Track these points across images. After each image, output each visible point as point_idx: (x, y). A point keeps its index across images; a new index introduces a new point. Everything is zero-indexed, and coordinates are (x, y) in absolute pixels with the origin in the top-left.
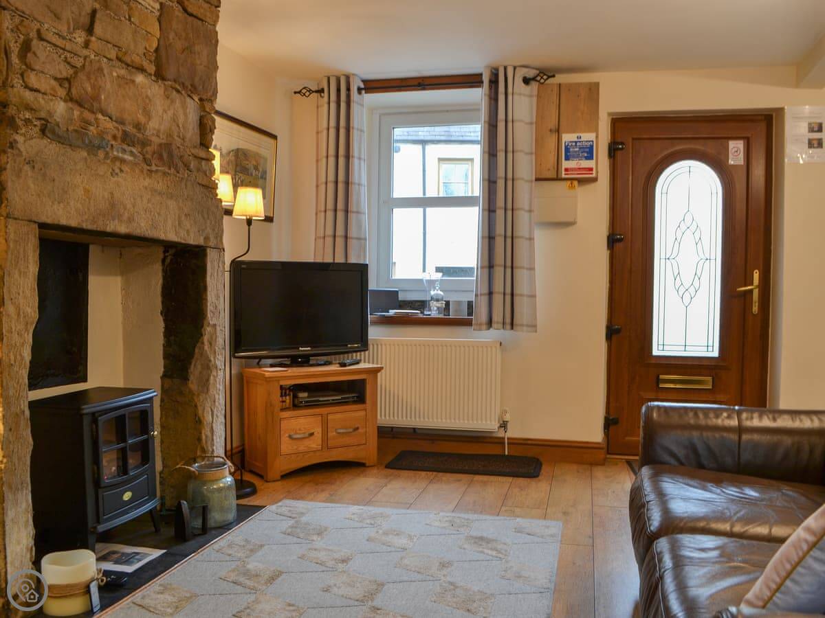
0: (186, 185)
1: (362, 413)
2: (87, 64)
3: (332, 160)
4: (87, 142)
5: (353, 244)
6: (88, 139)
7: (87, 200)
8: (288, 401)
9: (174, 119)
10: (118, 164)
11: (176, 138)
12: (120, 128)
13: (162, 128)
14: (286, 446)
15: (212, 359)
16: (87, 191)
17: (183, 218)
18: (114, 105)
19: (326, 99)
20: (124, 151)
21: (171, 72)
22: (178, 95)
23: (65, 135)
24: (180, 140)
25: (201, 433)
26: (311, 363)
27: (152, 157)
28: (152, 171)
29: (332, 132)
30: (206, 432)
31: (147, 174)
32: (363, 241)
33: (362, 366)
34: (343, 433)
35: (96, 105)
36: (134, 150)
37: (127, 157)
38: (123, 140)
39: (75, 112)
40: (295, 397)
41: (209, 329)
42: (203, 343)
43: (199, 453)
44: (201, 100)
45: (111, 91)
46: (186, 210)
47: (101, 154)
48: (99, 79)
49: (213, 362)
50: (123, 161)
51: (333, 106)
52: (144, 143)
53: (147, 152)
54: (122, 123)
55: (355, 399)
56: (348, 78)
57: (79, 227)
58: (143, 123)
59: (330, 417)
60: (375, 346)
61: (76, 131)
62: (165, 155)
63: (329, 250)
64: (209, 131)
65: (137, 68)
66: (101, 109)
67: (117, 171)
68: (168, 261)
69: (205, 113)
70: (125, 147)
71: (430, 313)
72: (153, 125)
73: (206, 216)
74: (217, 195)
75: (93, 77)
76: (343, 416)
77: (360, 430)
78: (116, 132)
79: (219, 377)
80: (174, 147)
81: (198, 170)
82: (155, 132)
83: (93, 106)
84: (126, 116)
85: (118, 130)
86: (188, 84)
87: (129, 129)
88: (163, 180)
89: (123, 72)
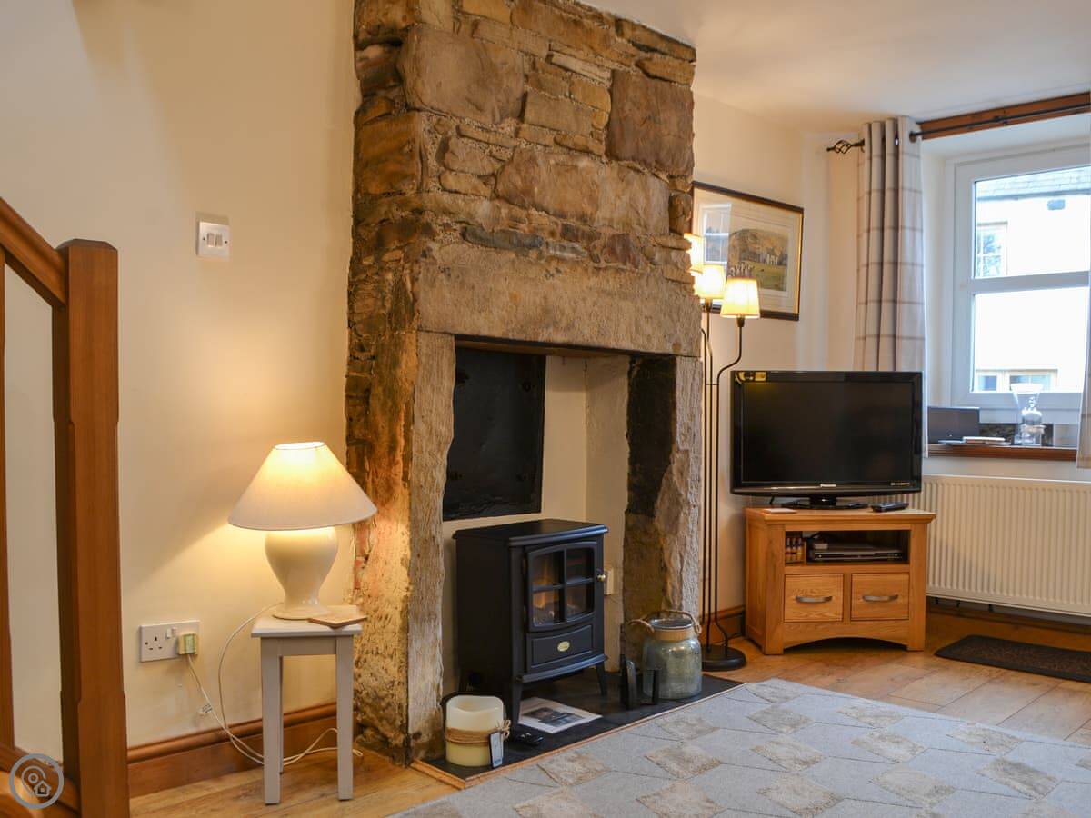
0: (647, 281)
1: (904, 577)
2: (516, 155)
3: (875, 234)
4: (515, 241)
5: (903, 345)
6: (517, 238)
7: (514, 307)
8: (800, 553)
9: (632, 205)
10: (554, 264)
11: (635, 226)
12: (559, 222)
13: (616, 216)
14: (792, 612)
15: (683, 493)
16: (513, 297)
17: (642, 322)
18: (551, 197)
19: (867, 154)
20: (563, 248)
21: (627, 148)
22: (637, 176)
23: (489, 237)
24: (640, 229)
25: (666, 582)
26: (838, 504)
27: (602, 252)
28: (600, 269)
29: (875, 196)
30: (672, 582)
31: (593, 273)
32: (918, 342)
33: (909, 512)
34: (875, 602)
35: (527, 200)
36: (577, 246)
37: (567, 255)
38: (563, 235)
39: (503, 211)
40: (810, 548)
41: (678, 456)
42: (671, 472)
43: (663, 608)
44: (671, 177)
45: (547, 181)
46: (646, 312)
47: (533, 254)
48: (531, 170)
49: (684, 497)
50: (561, 260)
51: (876, 161)
52: (591, 237)
53: (595, 247)
54: (562, 215)
55: (896, 556)
56: (895, 122)
57: (504, 337)
58: (589, 213)
59: (856, 578)
60: (934, 486)
61: (503, 231)
62: (619, 249)
63: (871, 356)
64: (681, 213)
65: (581, 151)
66: (534, 202)
67: (553, 271)
68: (635, 372)
69: (678, 193)
70: (565, 243)
71: (1020, 442)
72: (602, 214)
73: (675, 317)
74: (693, 290)
75: (522, 168)
76: (874, 579)
77: (900, 600)
78: (555, 227)
79: (692, 515)
80: (631, 238)
81: (667, 262)
82: (607, 223)
83: (524, 201)
84: (566, 208)
85: (556, 224)
86: (651, 160)
87: (572, 222)
88: (615, 278)
89: (562, 158)
